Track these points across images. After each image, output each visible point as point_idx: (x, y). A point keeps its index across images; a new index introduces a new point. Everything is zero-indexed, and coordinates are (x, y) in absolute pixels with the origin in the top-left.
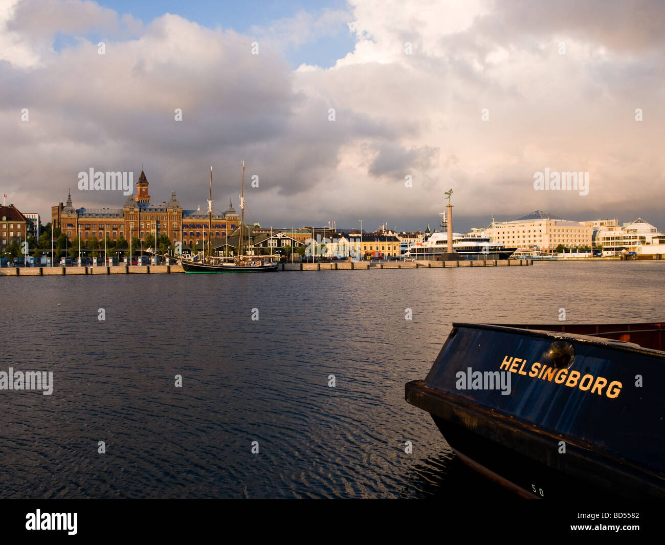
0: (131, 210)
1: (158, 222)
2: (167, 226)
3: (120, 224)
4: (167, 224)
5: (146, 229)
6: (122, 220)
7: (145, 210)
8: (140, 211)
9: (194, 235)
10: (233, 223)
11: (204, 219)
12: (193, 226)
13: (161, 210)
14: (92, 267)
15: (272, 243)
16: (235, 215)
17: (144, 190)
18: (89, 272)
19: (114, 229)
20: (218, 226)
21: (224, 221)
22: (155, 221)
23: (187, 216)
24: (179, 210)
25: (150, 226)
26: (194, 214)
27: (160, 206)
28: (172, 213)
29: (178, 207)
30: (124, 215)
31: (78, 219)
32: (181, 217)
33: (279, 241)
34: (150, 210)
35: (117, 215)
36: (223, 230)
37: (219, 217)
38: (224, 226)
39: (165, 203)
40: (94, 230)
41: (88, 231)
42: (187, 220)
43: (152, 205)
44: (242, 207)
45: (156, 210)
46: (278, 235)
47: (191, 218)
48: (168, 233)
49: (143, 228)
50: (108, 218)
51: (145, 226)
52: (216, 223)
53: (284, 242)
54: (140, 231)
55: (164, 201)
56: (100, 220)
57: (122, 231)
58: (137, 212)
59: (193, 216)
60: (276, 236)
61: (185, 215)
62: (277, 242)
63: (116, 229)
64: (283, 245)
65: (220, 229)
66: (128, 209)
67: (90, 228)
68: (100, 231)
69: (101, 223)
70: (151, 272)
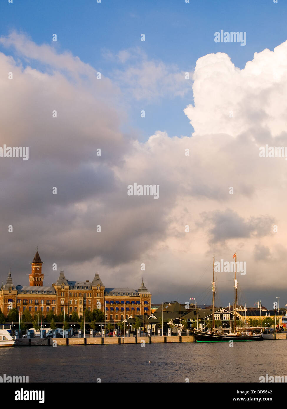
0: (63, 287)
1: (85, 298)
2: (92, 302)
3: (53, 300)
4: (92, 300)
5: (74, 305)
6: (54, 296)
7: (73, 287)
8: (70, 289)
9: (114, 310)
10: (146, 299)
11: (122, 296)
12: (113, 302)
13: (87, 288)
14: (123, 338)
15: (216, 317)
16: (147, 293)
17: (38, 269)
18: (122, 342)
19: (47, 304)
20: (133, 302)
21: (138, 298)
22: (83, 298)
23: (108, 293)
24: (101, 288)
25: (78, 302)
26: (113, 291)
27: (85, 284)
28: (95, 290)
29: (101, 285)
30: (56, 292)
31: (17, 295)
32: (104, 294)
33: (222, 315)
34: (78, 287)
35: (50, 292)
36: (137, 306)
37: (134, 294)
38: (138, 302)
39: (88, 281)
40: (31, 305)
41: (25, 306)
42: (108, 297)
43: (78, 284)
44: (236, 288)
45: (83, 287)
46: (221, 310)
47: (111, 295)
48: (92, 308)
49: (72, 303)
50: (42, 294)
51: (74, 302)
52: (132, 299)
53: (225, 316)
54: (69, 306)
55: (87, 280)
56: (36, 296)
57: (53, 306)
58: (67, 289)
59: (113, 293)
60: (219, 311)
61: (107, 293)
62: (219, 316)
63: (49, 304)
64: (224, 319)
65: (135, 305)
66: (60, 287)
67: (27, 303)
68: (36, 306)
69: (36, 299)
70: (167, 341)
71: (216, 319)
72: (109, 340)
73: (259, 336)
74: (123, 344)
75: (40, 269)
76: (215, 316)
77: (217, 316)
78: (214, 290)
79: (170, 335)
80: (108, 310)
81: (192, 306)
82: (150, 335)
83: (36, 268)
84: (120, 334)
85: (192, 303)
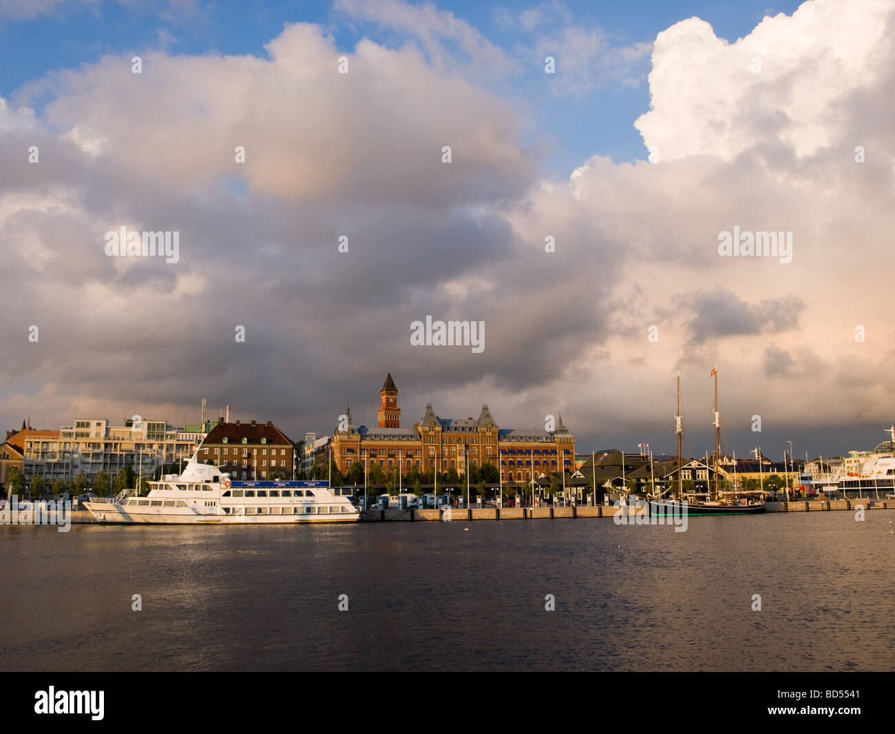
0: (431, 429)
1: (467, 446)
2: (478, 452)
3: (417, 449)
4: (479, 449)
5: (450, 456)
6: (419, 443)
7: (448, 429)
8: (443, 431)
9: (514, 464)
10: (566, 447)
11: (527, 441)
12: (513, 451)
13: (470, 429)
15: (685, 475)
16: (568, 436)
17: (391, 401)
19: (408, 456)
20: (546, 452)
21: (554, 444)
22: (463, 445)
23: (504, 438)
24: (493, 429)
25: (456, 452)
26: (512, 434)
27: (466, 423)
28: (484, 433)
29: (492, 425)
30: (421, 437)
31: (361, 442)
32: (497, 438)
33: (694, 471)
34: (456, 429)
35: (412, 437)
36: (552, 458)
37: (546, 439)
38: (554, 452)
39: (471, 419)
40: (382, 457)
41: (374, 459)
42: (505, 444)
43: (456, 423)
44: (717, 426)
45: (463, 429)
46: (692, 463)
47: (510, 441)
48: (479, 461)
49: (446, 454)
50: (400, 440)
51: (449, 452)
52: (544, 447)
53: (699, 473)
54: (442, 458)
55: (471, 417)
56: (389, 443)
57: (418, 459)
58: (439, 432)
59: (513, 438)
60: (690, 465)
61: (502, 436)
62: (690, 474)
63: (411, 456)
64: (698, 477)
65: (548, 456)
66: (427, 428)
67: (376, 455)
68: (390, 459)
69: (391, 448)
71: (685, 477)
72: (507, 513)
73: (759, 506)
74: (531, 518)
75: (395, 400)
76: (683, 474)
77: (687, 474)
78: (680, 430)
79: (608, 504)
80: (505, 464)
81: (643, 457)
82: (574, 504)
83: (387, 400)
84: (526, 502)
85: (643, 452)
